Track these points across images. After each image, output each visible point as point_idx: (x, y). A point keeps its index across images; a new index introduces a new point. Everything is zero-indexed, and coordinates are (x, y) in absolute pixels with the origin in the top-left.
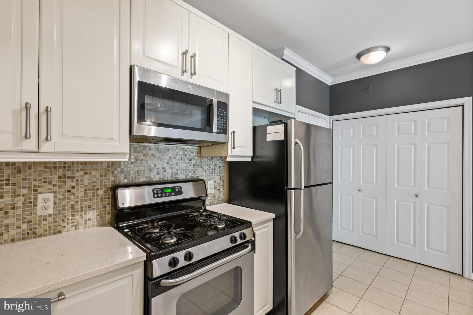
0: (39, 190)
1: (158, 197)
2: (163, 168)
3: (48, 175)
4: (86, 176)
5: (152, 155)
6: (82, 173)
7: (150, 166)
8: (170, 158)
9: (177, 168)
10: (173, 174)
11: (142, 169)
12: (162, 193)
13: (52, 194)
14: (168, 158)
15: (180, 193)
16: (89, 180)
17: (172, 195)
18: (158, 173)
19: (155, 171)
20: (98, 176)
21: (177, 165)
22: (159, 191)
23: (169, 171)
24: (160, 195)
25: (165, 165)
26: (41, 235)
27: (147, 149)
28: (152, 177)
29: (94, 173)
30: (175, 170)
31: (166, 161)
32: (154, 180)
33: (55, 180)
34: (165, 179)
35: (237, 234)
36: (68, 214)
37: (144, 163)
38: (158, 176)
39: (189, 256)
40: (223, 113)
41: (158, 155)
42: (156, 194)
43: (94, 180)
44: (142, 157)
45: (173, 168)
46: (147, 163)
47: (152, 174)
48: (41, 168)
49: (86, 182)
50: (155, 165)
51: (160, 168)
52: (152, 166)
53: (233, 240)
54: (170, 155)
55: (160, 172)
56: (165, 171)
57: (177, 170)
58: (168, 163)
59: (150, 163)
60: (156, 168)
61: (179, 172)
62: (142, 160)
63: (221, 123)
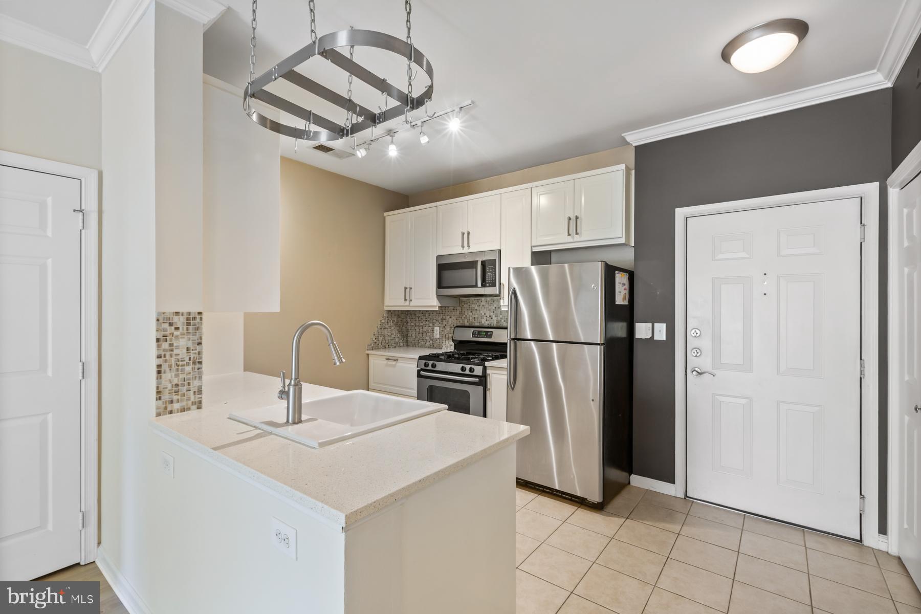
0: (435, 325)
1: (475, 337)
2: (490, 316)
3: (437, 317)
4: (451, 319)
5: (483, 306)
6: (449, 317)
7: (481, 314)
8: (495, 308)
9: (501, 316)
10: (498, 322)
11: (476, 316)
12: (479, 334)
13: (438, 328)
14: (494, 308)
15: (490, 337)
16: (452, 321)
17: (484, 337)
18: (486, 320)
19: (485, 318)
20: (455, 319)
21: (501, 315)
22: (477, 333)
23: (495, 319)
24: (476, 336)
25: (492, 314)
26: (435, 348)
27: (480, 301)
28: (483, 323)
29: (453, 318)
30: (499, 319)
31: (492, 311)
32: (484, 325)
33: (440, 321)
34: (492, 325)
35: (468, 367)
36: (444, 339)
37: (478, 311)
38: (487, 323)
39: (434, 366)
40: (492, 269)
41: (487, 306)
42: (474, 335)
43: (454, 321)
44: (476, 308)
45: (497, 316)
46: (480, 312)
47: (483, 320)
48: (435, 314)
49: (450, 323)
50: (485, 314)
51: (488, 316)
52: (483, 314)
53: (463, 369)
54: (495, 306)
55: (488, 319)
56: (492, 318)
57: (501, 319)
58: (494, 312)
59: (481, 312)
60: (485, 316)
61: (503, 321)
62: (476, 310)
63: (490, 278)
